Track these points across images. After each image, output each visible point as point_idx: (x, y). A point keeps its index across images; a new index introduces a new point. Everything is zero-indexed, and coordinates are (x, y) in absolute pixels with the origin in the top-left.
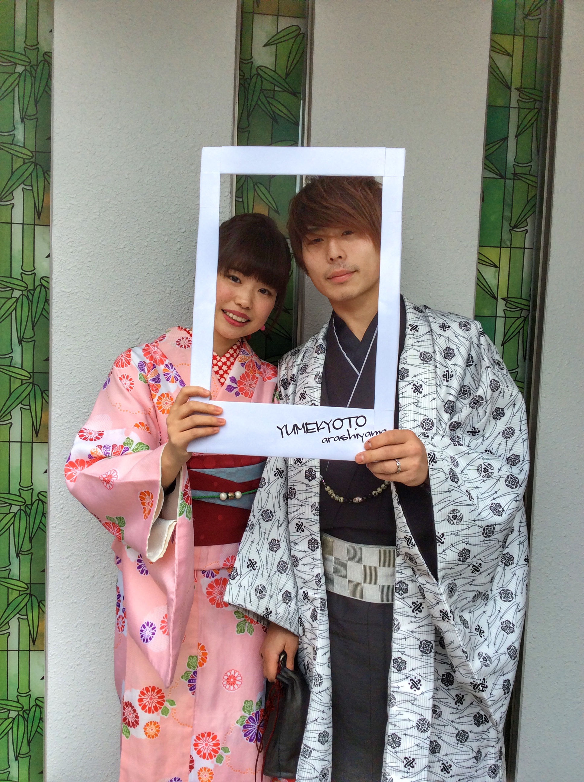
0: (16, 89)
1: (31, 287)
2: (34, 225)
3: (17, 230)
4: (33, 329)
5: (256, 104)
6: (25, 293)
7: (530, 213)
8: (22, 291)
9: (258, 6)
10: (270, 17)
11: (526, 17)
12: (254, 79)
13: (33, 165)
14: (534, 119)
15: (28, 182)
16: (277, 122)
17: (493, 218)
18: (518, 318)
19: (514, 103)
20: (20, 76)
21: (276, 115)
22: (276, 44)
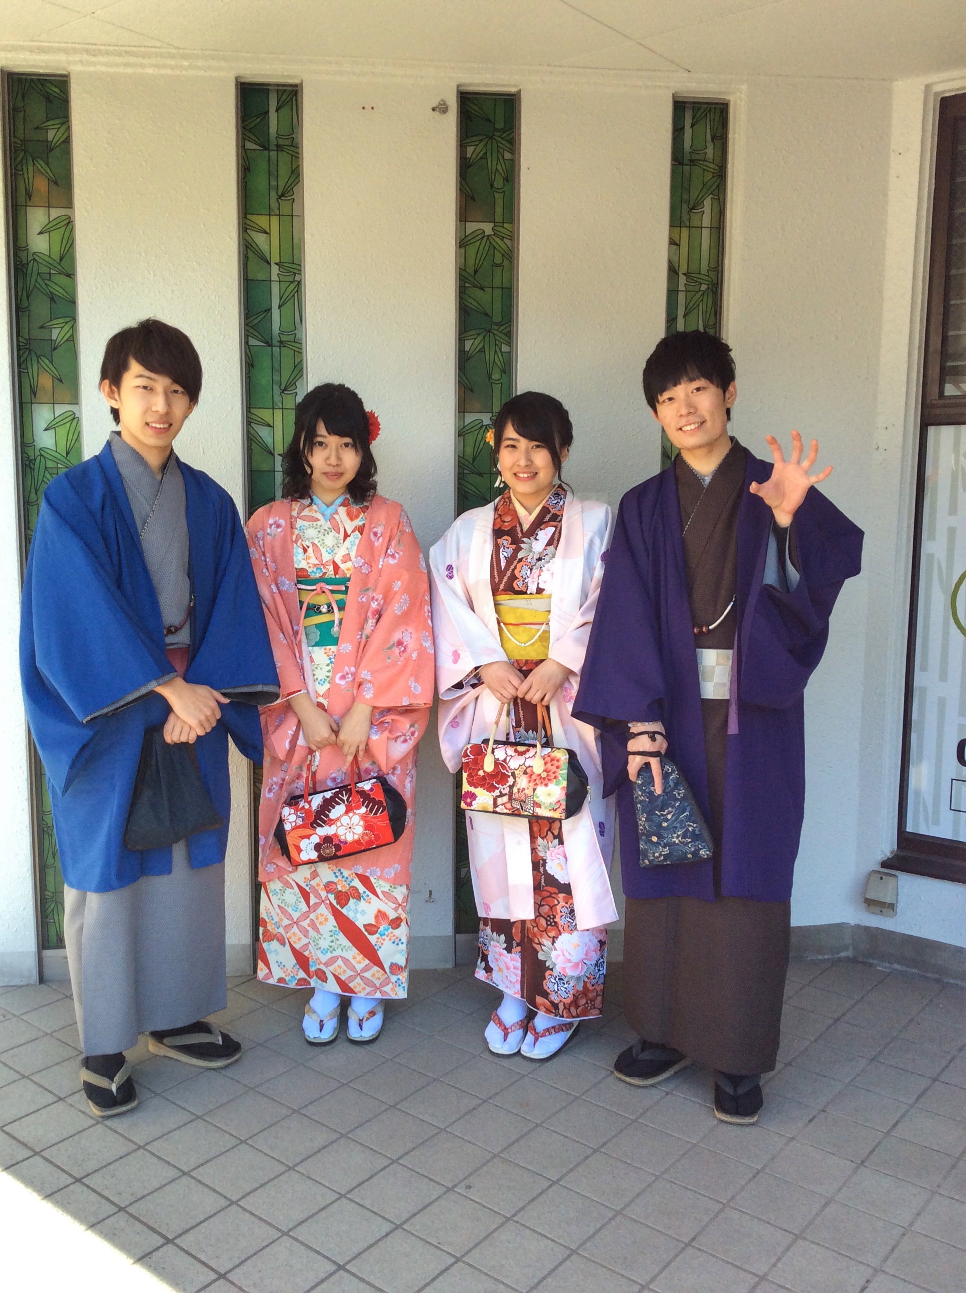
5: (35, 286)
7: (297, 378)
9: (30, 199)
10: (42, 208)
11: (280, 198)
12: (31, 264)
14: (295, 291)
16: (55, 302)
19: (275, 277)
21: (54, 296)
22: (49, 232)
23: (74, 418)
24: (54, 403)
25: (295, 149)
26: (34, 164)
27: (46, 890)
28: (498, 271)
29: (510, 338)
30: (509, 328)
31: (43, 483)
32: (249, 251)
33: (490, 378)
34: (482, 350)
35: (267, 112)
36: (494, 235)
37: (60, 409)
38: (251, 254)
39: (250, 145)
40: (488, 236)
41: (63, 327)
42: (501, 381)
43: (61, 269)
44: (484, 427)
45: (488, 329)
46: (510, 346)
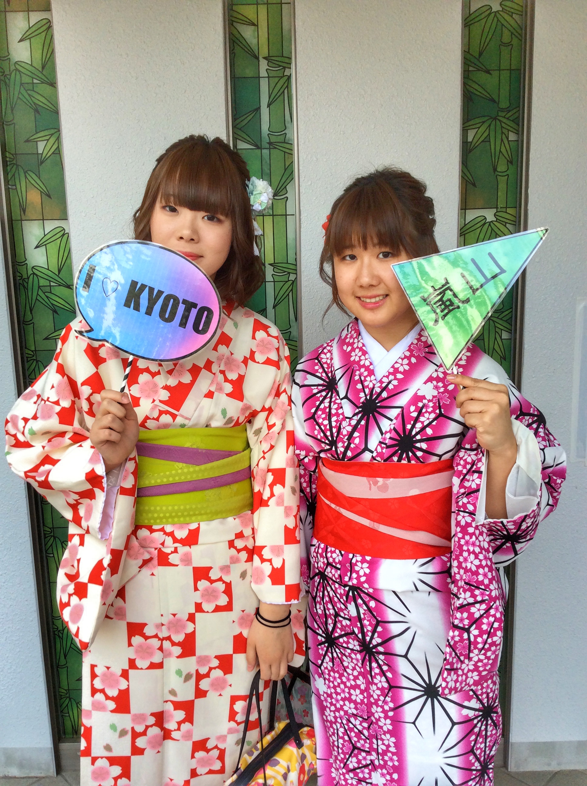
5: (18, 98)
7: (288, 181)
10: (21, 13)
12: (13, 74)
14: (284, 87)
16: (39, 113)
18: (287, 282)
19: (263, 73)
21: (37, 106)
22: (30, 39)
23: (63, 235)
24: (43, 220)
27: (60, 687)
28: (505, 51)
29: (518, 125)
30: (517, 114)
31: (37, 301)
32: (235, 44)
33: (495, 170)
34: (487, 140)
36: (502, 11)
37: (50, 226)
38: (238, 50)
40: (495, 12)
41: (48, 140)
42: (505, 174)
43: (43, 77)
44: (487, 224)
45: (494, 116)
46: (518, 134)
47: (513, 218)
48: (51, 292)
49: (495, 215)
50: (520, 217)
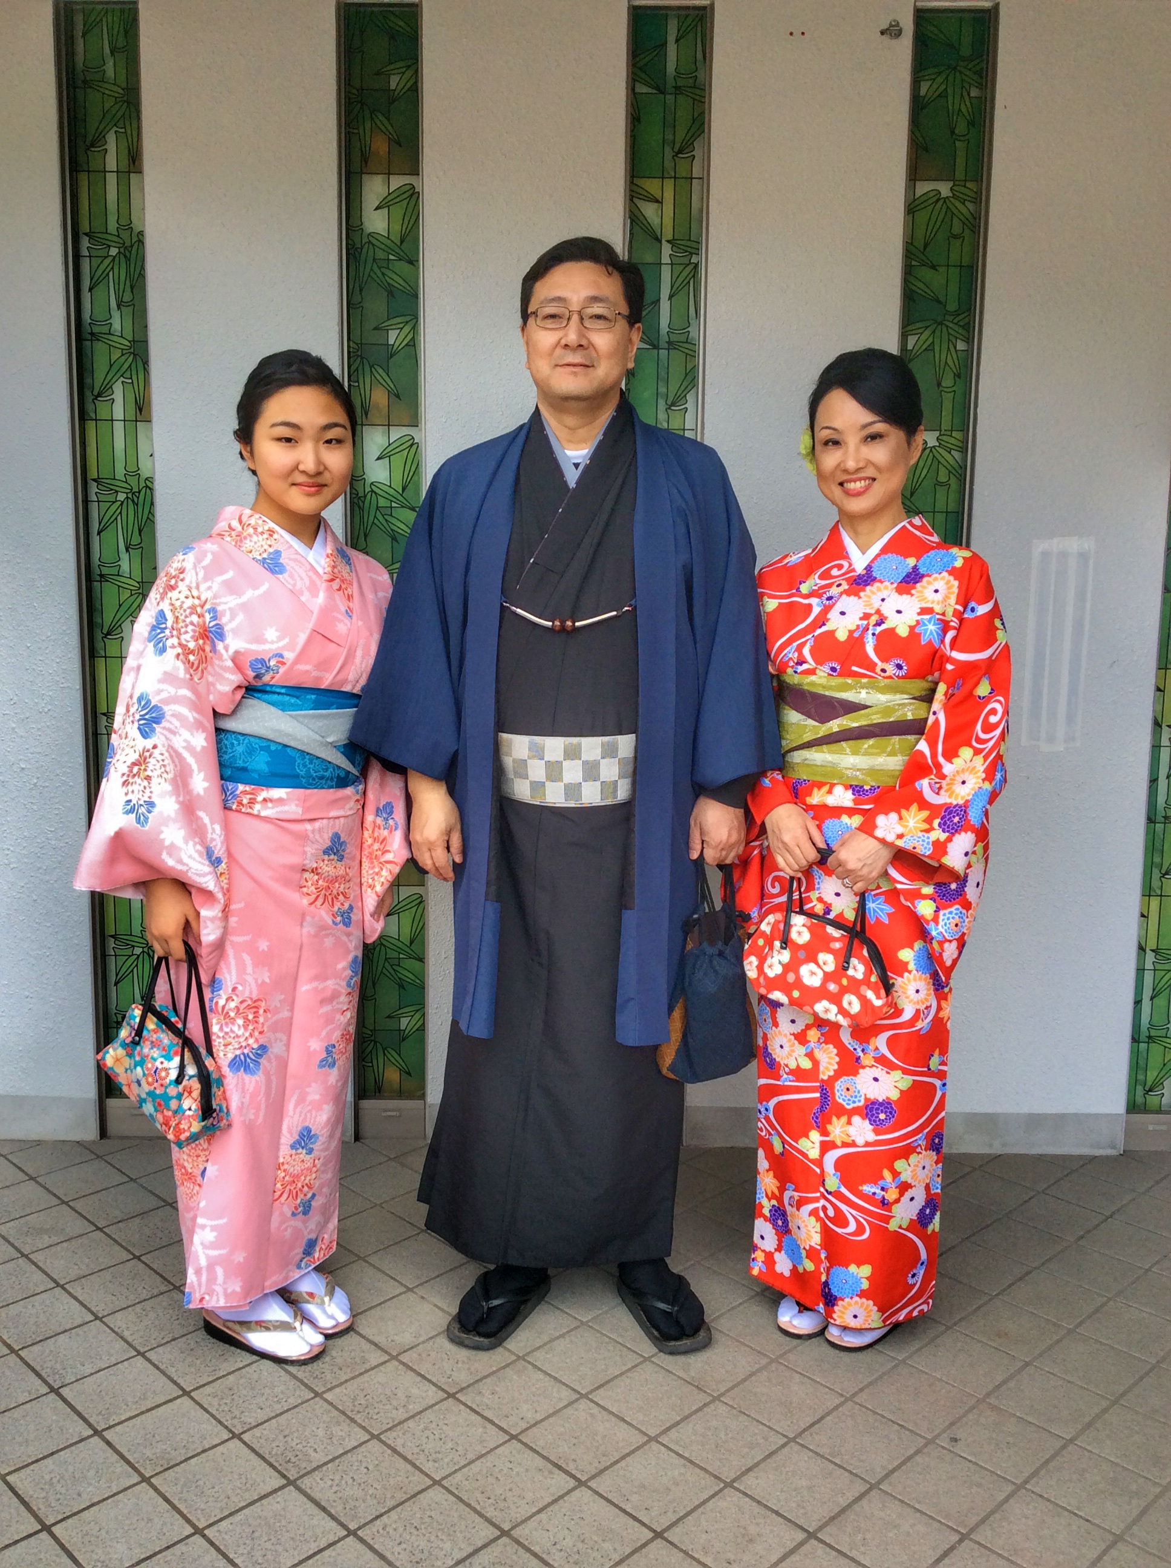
0: (111, 273)
1: (135, 489)
2: (136, 421)
3: (119, 427)
4: (140, 535)
5: (369, 275)
6: (130, 495)
7: (689, 388)
8: (127, 493)
9: (366, 164)
10: (380, 176)
11: (676, 155)
12: (366, 248)
13: (132, 356)
14: (691, 276)
15: (128, 375)
16: (393, 296)
17: (646, 395)
19: (666, 259)
20: (113, 260)
21: (392, 288)
22: (388, 207)
23: (411, 444)
24: (389, 425)
25: (698, 92)
26: (372, 119)
27: (364, 1027)
28: (955, 244)
29: (969, 332)
30: (968, 319)
32: (634, 226)
33: (939, 385)
34: (930, 348)
35: (664, 44)
36: (953, 197)
37: (396, 433)
38: (636, 228)
39: (641, 89)
40: (945, 198)
41: (402, 329)
42: (954, 389)
43: (402, 253)
44: (928, 451)
45: (939, 320)
46: (968, 343)
47: (960, 444)
48: (391, 515)
49: (938, 439)
50: (967, 443)
